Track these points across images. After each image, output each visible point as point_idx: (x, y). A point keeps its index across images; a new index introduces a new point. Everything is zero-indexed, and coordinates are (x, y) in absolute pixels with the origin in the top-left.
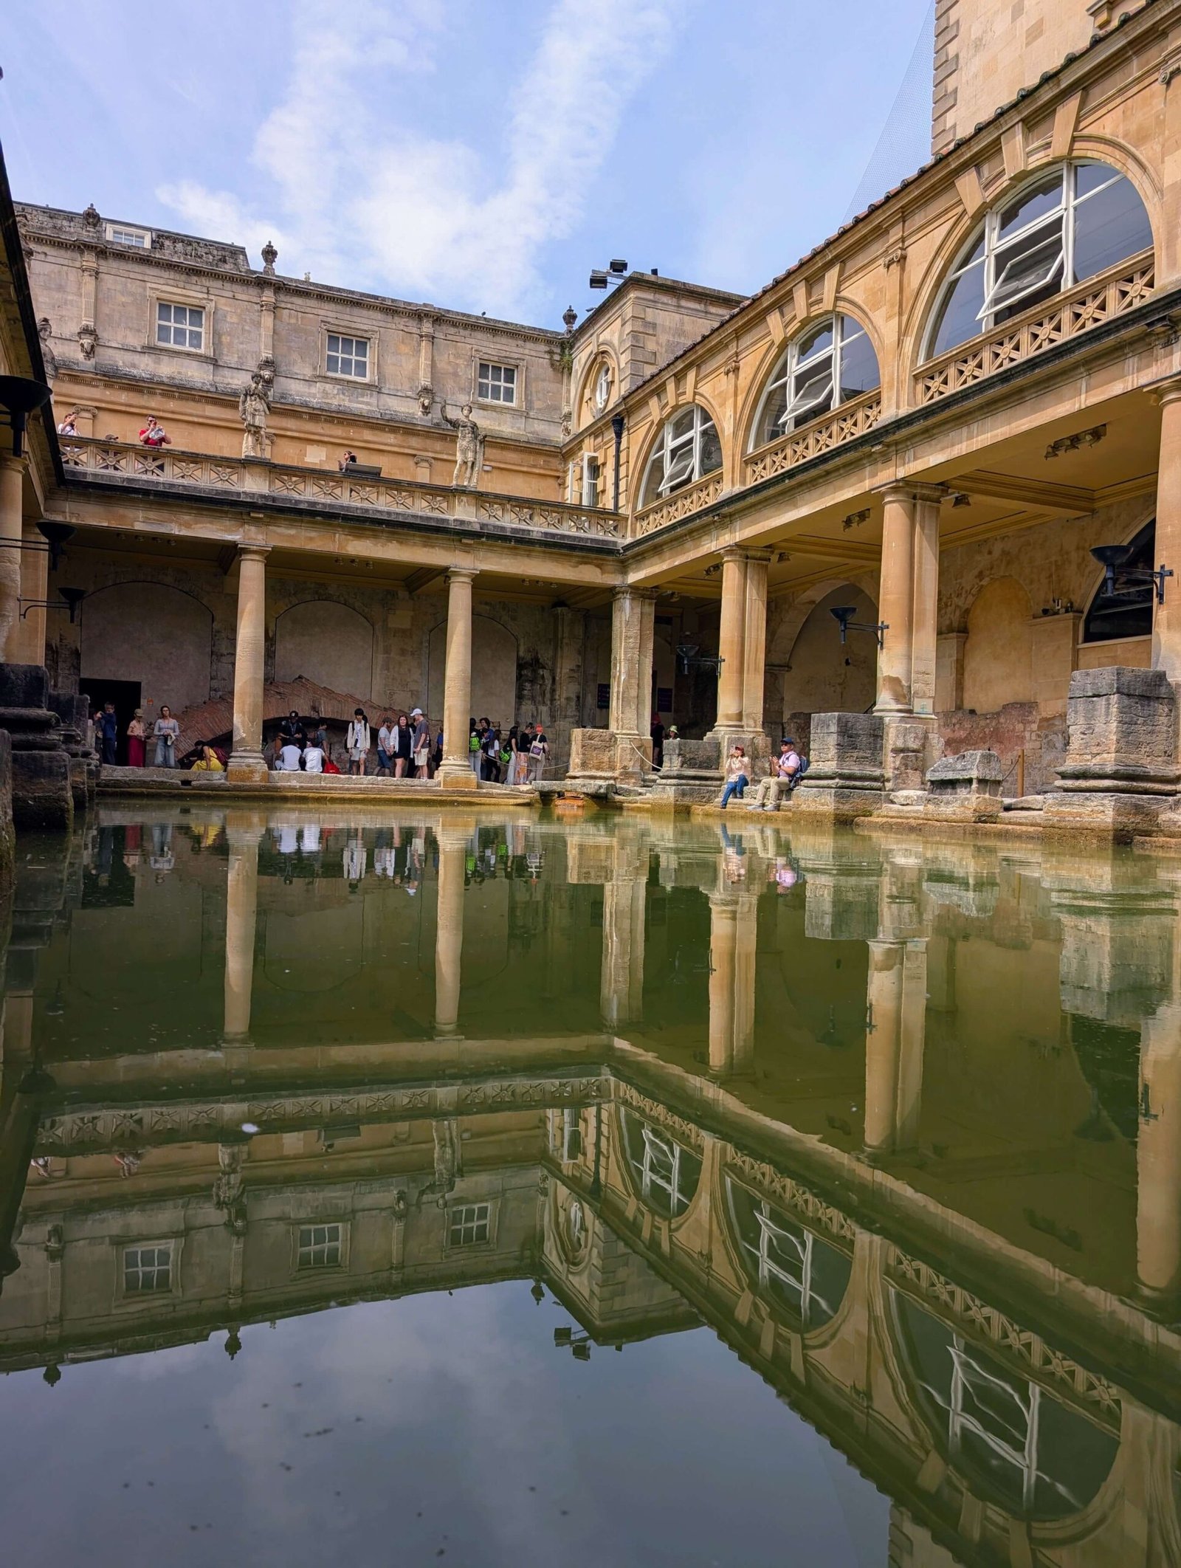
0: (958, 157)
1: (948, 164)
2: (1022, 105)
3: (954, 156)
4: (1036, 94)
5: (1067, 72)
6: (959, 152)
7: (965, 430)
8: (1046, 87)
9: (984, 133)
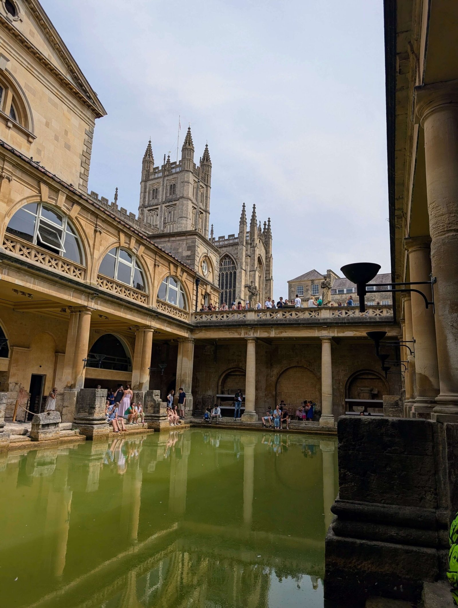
0: (48, 179)
1: (43, 176)
2: (71, 192)
3: (47, 177)
4: (75, 195)
5: (83, 201)
6: (49, 179)
7: (33, 279)
8: (78, 197)
9: (59, 184)
